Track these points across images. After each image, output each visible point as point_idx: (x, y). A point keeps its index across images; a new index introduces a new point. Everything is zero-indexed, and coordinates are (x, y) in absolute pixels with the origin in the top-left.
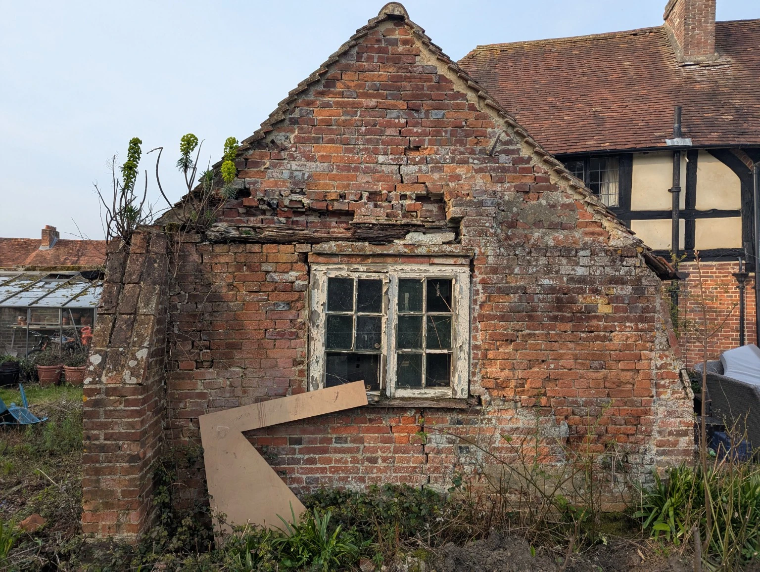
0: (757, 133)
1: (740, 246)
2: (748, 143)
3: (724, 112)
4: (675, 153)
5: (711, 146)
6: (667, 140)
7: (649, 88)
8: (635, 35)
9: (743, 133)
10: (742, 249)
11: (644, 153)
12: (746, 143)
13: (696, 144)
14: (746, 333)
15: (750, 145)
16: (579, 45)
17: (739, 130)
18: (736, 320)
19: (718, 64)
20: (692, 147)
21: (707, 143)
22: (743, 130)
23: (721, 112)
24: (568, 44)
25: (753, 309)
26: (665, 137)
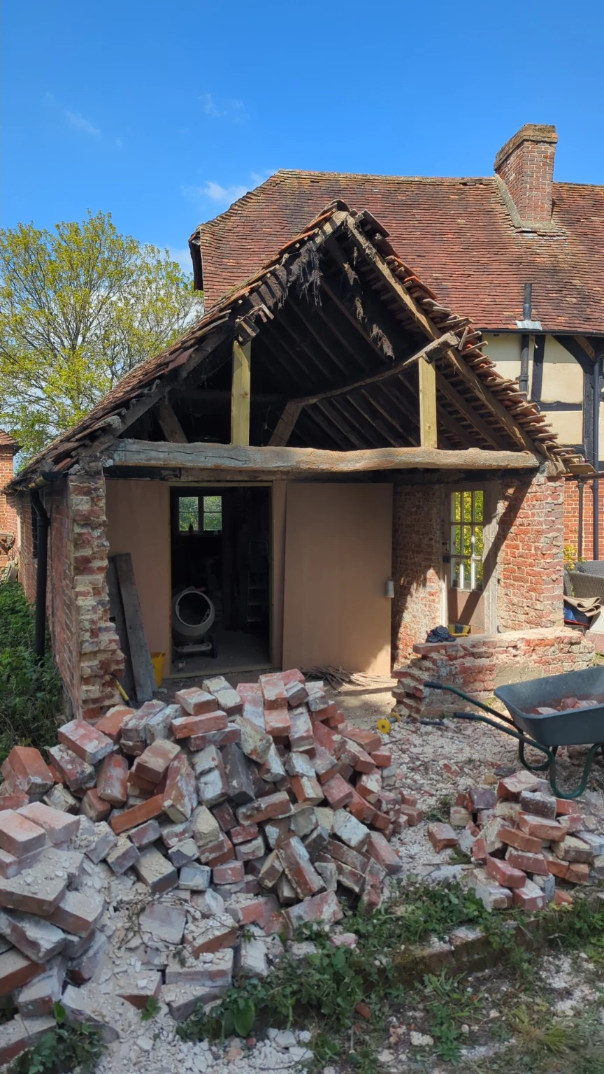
0: (599, 320)
1: (581, 443)
2: (595, 331)
3: (567, 293)
4: (525, 337)
5: (561, 331)
6: (517, 322)
7: (488, 256)
8: (465, 184)
9: (588, 319)
10: (582, 446)
11: (495, 335)
12: (591, 331)
13: (546, 328)
14: (583, 535)
15: (596, 334)
16: (404, 187)
17: (583, 316)
18: (575, 521)
19: (555, 234)
20: (543, 332)
21: (556, 328)
22: (587, 316)
23: (564, 292)
24: (391, 186)
25: (590, 509)
26: (515, 318)
